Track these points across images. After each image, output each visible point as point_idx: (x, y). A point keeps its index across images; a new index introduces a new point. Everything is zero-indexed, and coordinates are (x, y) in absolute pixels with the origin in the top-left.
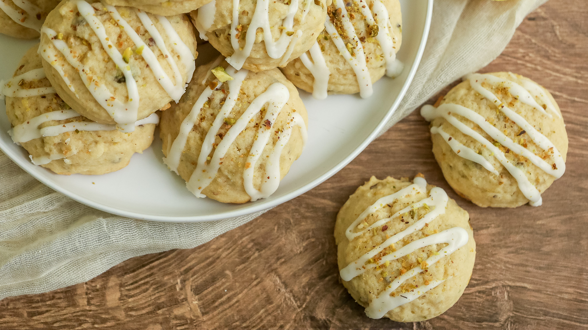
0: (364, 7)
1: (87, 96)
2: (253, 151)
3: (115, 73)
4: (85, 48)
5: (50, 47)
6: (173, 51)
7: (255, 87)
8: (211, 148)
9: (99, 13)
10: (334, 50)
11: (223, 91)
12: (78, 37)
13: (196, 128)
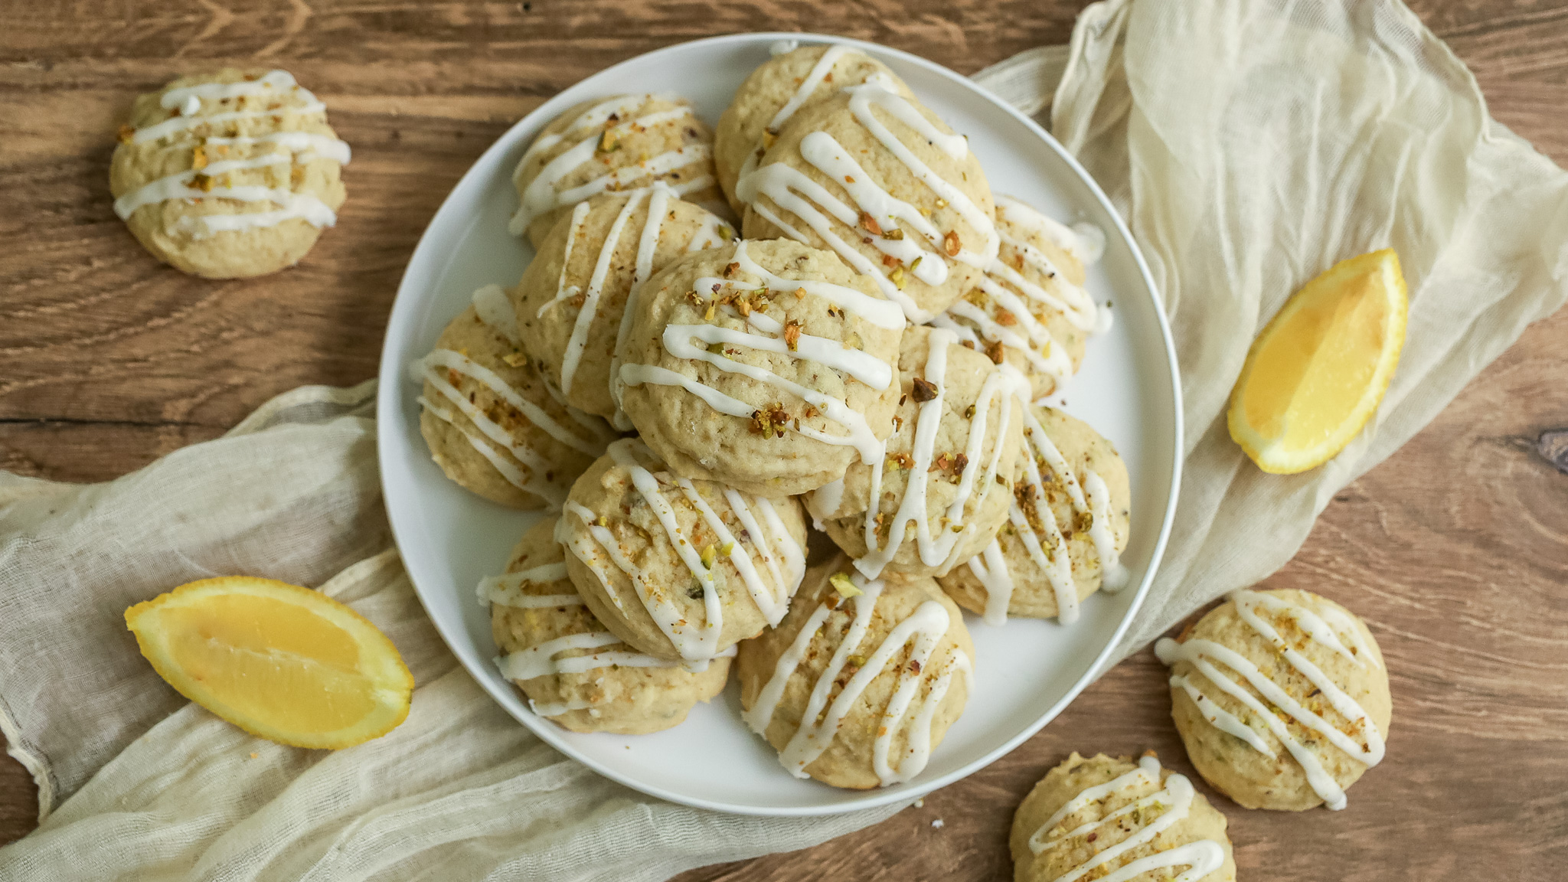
0: (1071, 483)
1: (642, 616)
2: (891, 709)
3: (688, 584)
4: (641, 542)
5: (585, 537)
6: (775, 550)
7: (897, 607)
8: (824, 702)
9: (665, 488)
10: (1022, 551)
11: (847, 613)
12: (632, 525)
13: (801, 668)
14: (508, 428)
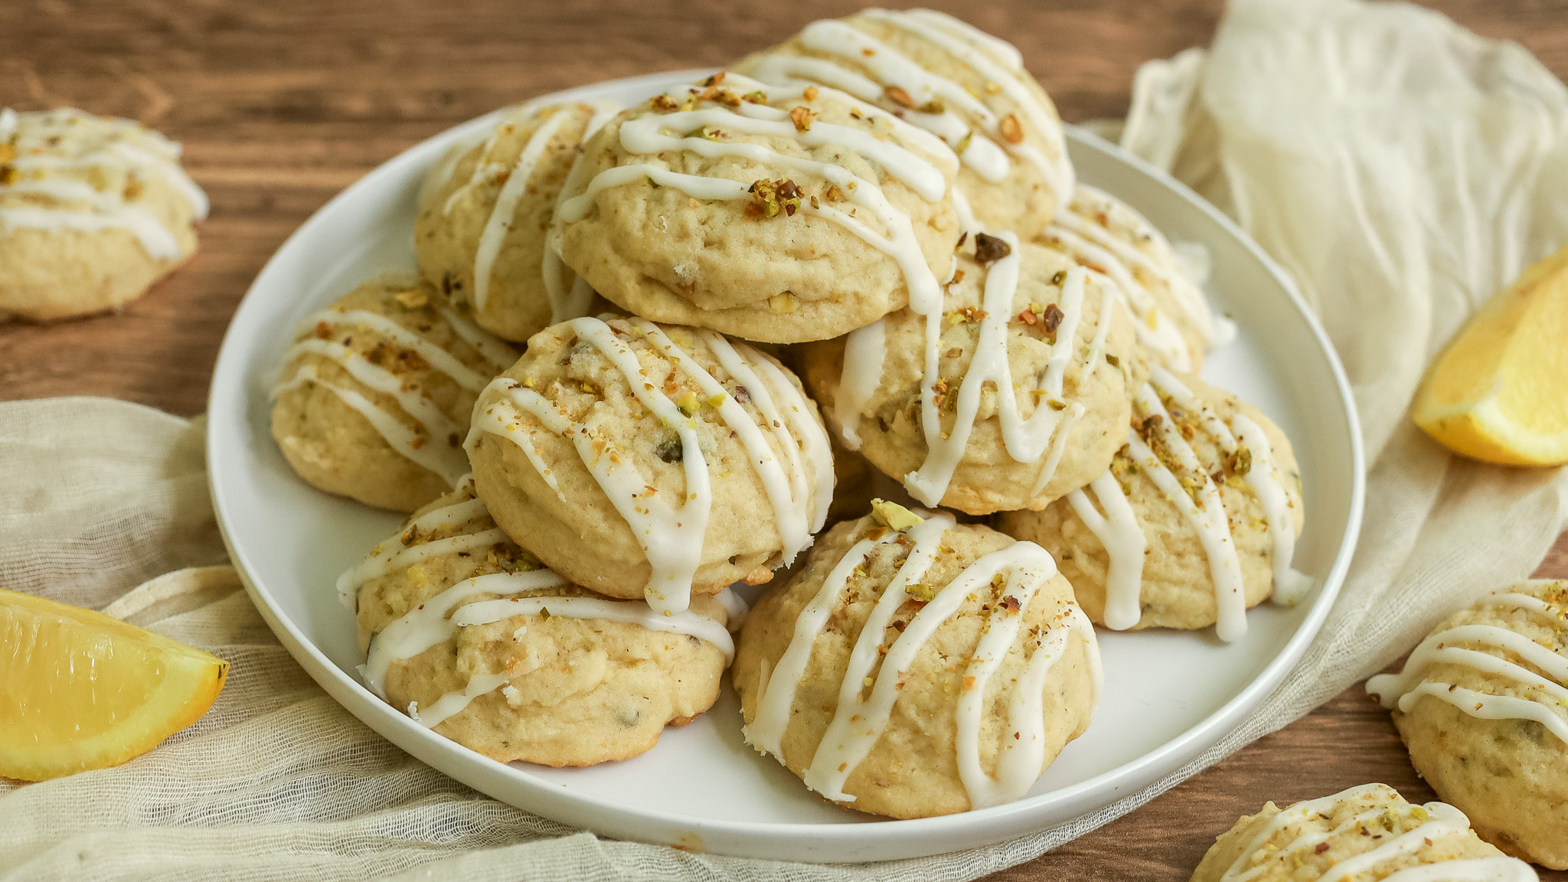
0: (1211, 421)
1: (587, 495)
2: (981, 653)
3: (659, 437)
4: (587, 397)
5: (502, 404)
7: (975, 543)
8: (874, 656)
9: (624, 337)
10: (1153, 493)
11: (901, 545)
12: (573, 379)
13: (834, 623)
14: (396, 372)
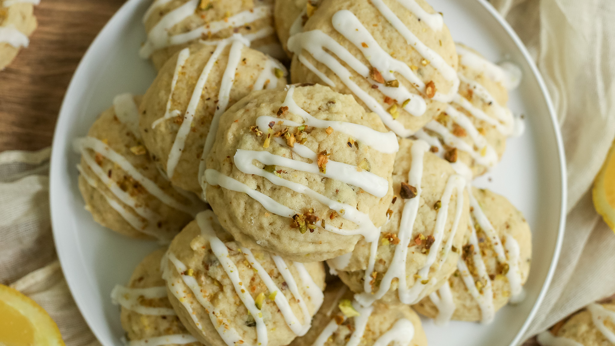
0: (496, 244)
1: (214, 335)
3: (246, 318)
4: (215, 288)
5: (178, 282)
6: (304, 293)
7: (381, 323)
9: (233, 253)
10: (462, 287)
11: (349, 327)
12: (210, 277)
14: (132, 195)
